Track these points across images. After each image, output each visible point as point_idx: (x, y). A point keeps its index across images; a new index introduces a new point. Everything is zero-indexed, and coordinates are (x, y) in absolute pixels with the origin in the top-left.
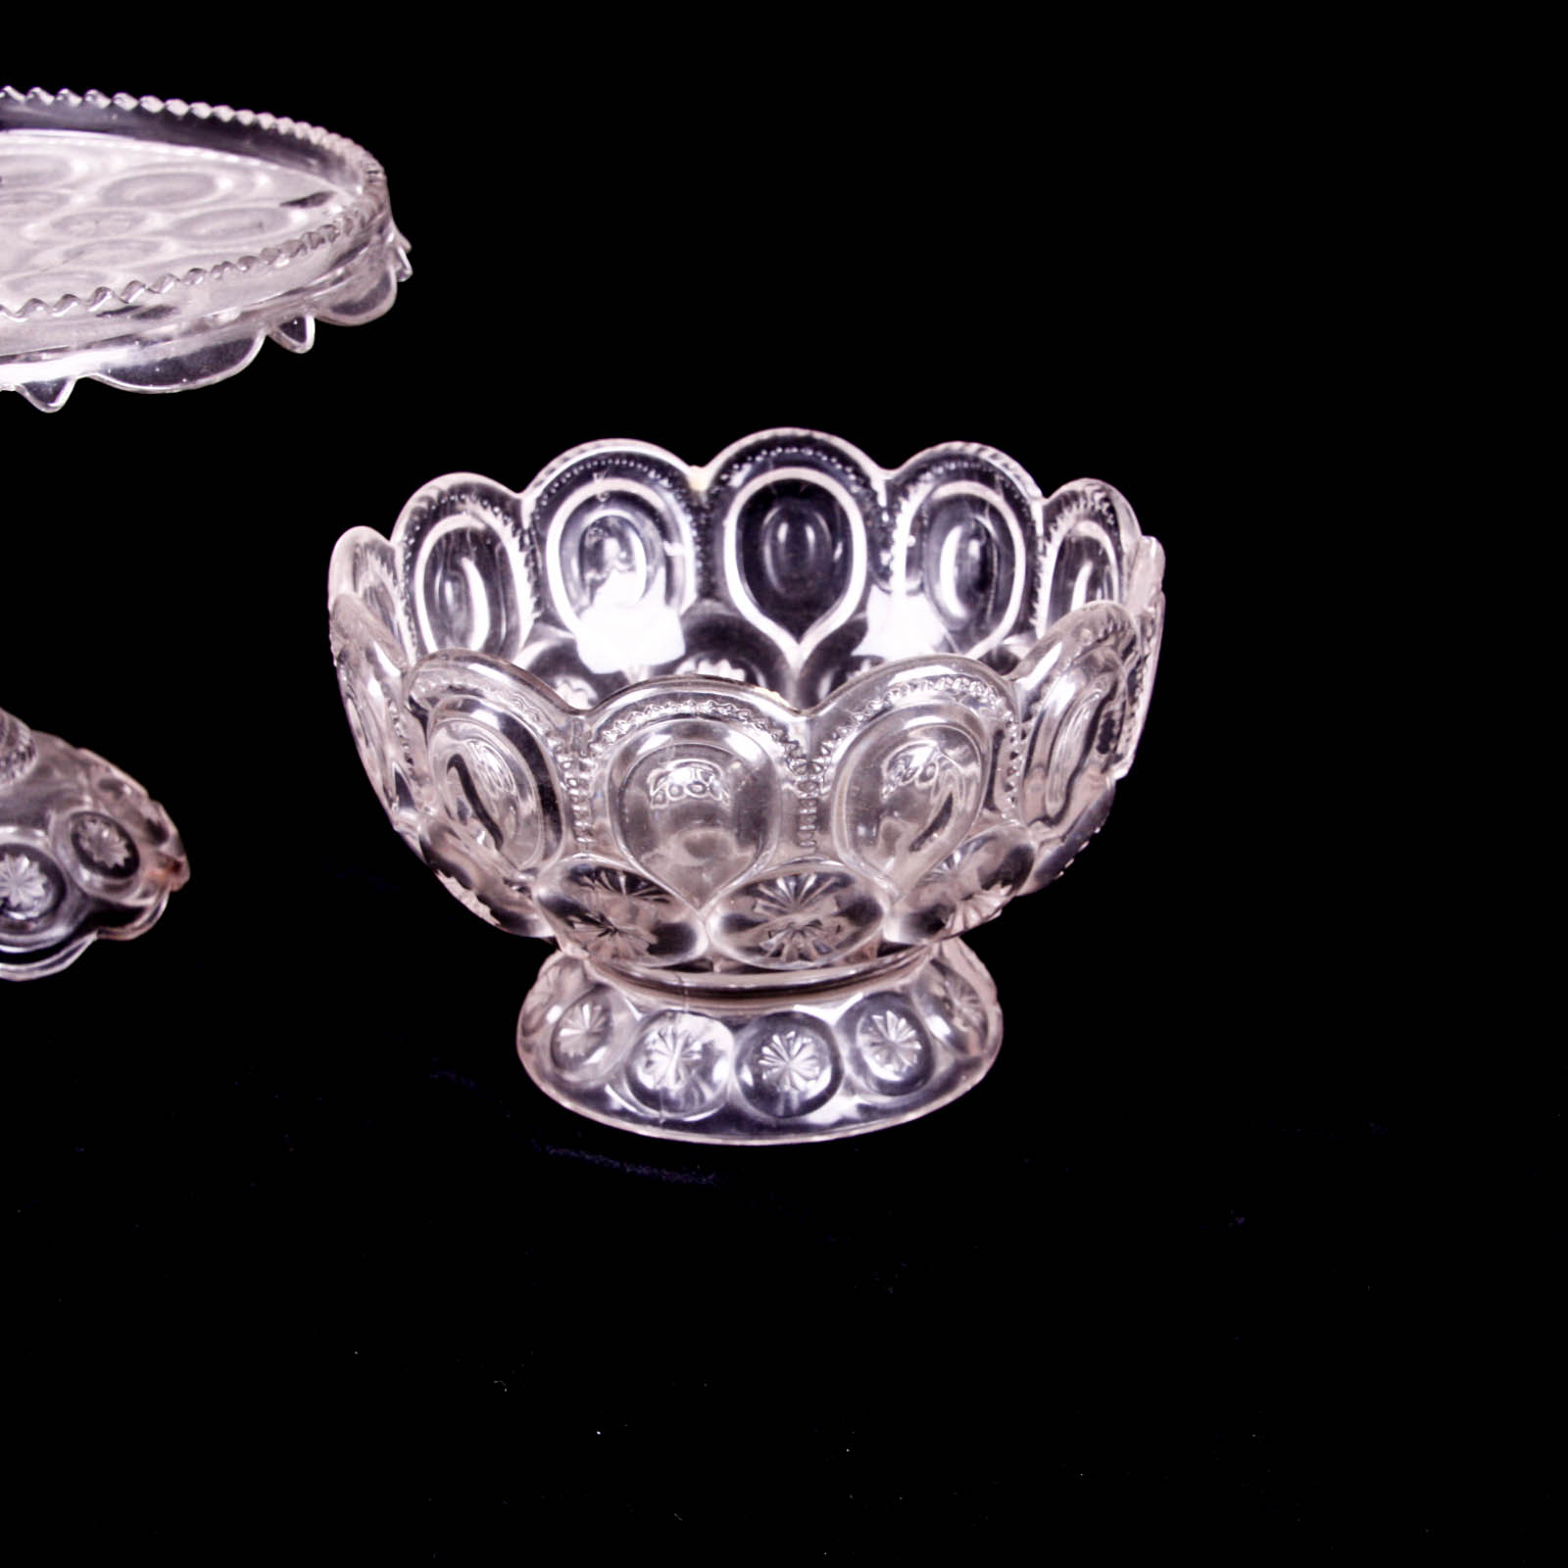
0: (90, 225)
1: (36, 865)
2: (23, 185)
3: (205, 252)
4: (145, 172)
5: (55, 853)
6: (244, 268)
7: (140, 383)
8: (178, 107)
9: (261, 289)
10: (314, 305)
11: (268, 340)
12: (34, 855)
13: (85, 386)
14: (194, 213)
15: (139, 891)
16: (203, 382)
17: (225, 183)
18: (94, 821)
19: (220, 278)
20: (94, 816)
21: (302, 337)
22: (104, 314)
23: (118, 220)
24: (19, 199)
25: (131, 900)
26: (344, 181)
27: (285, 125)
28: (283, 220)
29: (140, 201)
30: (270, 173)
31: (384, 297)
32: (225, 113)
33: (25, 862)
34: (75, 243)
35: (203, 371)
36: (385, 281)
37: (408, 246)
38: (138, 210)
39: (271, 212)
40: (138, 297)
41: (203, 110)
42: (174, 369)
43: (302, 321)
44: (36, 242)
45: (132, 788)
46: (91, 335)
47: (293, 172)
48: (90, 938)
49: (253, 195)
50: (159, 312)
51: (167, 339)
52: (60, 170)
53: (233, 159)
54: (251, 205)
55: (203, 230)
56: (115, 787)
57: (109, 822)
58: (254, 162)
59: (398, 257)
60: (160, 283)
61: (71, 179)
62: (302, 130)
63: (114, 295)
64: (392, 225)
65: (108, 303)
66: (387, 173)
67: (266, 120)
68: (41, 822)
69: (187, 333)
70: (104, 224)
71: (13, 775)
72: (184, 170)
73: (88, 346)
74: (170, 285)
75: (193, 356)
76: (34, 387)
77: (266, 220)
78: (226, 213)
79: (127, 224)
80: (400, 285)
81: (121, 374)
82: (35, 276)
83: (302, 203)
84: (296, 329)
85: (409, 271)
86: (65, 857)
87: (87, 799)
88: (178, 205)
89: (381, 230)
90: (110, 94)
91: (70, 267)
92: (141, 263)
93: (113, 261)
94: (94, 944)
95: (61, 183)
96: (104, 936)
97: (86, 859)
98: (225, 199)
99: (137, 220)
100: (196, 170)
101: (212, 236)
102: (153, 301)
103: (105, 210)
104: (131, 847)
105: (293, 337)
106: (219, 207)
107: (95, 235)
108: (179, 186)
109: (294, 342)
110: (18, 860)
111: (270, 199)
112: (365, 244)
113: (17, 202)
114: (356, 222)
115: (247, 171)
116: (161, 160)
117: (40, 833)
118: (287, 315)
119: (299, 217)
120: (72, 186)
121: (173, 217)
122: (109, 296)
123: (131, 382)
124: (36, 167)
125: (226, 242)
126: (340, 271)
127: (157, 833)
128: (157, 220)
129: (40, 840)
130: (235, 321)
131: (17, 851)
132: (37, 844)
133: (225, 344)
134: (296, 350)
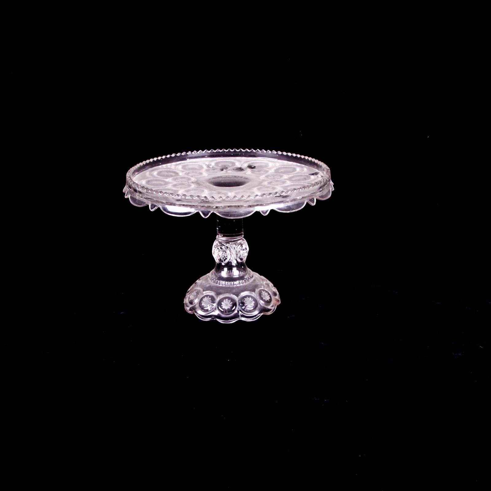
0: (273, 177)
1: (253, 299)
2: (260, 168)
3: (294, 184)
4: (282, 166)
5: (256, 297)
6: (303, 189)
7: (283, 211)
8: (290, 154)
9: (306, 192)
10: (316, 196)
11: (307, 203)
12: (252, 297)
13: (272, 211)
14: (292, 175)
15: (271, 306)
16: (294, 211)
17: (298, 169)
18: (264, 291)
19: (299, 191)
20: (264, 290)
21: (313, 202)
22: (276, 197)
23: (278, 176)
24: (259, 171)
25: (269, 307)
26: (321, 170)
27: (310, 159)
28: (309, 178)
29: (282, 172)
30: (306, 168)
31: (329, 195)
32: (299, 156)
33: (250, 299)
34: (270, 181)
35: (295, 208)
36: (329, 191)
37: (333, 184)
38: (281, 174)
39: (307, 176)
41: (294, 155)
42: (289, 208)
43: (314, 199)
44: (262, 180)
45: (271, 285)
46: (273, 201)
47: (311, 168)
48: (262, 314)
49: (303, 172)
50: (287, 197)
51: (288, 202)
52: (266, 166)
53: (299, 164)
54: (303, 174)
55: (294, 179)
56: (268, 285)
57: (266, 292)
58: (303, 165)
59: (332, 186)
60: (288, 192)
61: (269, 167)
62: (313, 160)
64: (331, 180)
65: (278, 195)
66: (330, 170)
67: (307, 158)
68: (254, 291)
69: (292, 201)
70: (275, 177)
71: (249, 281)
72: (290, 166)
75: (293, 205)
76: (262, 211)
77: (306, 178)
78: (298, 176)
79: (279, 177)
80: (332, 192)
81: (279, 209)
82: (262, 187)
83: (313, 174)
84: (312, 200)
85: (334, 189)
86: (258, 298)
87: (263, 287)
88: (289, 174)
89: (329, 181)
90: (277, 151)
91: (269, 186)
92: (282, 186)
93: (277, 185)
94: (262, 315)
95: (267, 168)
96: (264, 314)
97: (262, 299)
98: (298, 173)
99: (281, 176)
100: (292, 166)
101: (295, 180)
102: (286, 195)
103: (275, 174)
104: (270, 297)
106: (297, 174)
107: (273, 179)
108: (290, 170)
109: (312, 203)
111: (307, 173)
112: (326, 184)
113: (259, 172)
114: (325, 180)
115: (302, 167)
116: (285, 164)
117: (254, 293)
118: (311, 198)
119: (312, 177)
120: (269, 169)
121: (288, 176)
122: (278, 194)
123: (281, 210)
124: (262, 164)
125: (298, 182)
126: (321, 189)
127: (275, 294)
128: (286, 177)
129: (253, 294)
130: (301, 199)
131: (249, 296)
132: (253, 295)
133: (299, 203)
134: (312, 205)
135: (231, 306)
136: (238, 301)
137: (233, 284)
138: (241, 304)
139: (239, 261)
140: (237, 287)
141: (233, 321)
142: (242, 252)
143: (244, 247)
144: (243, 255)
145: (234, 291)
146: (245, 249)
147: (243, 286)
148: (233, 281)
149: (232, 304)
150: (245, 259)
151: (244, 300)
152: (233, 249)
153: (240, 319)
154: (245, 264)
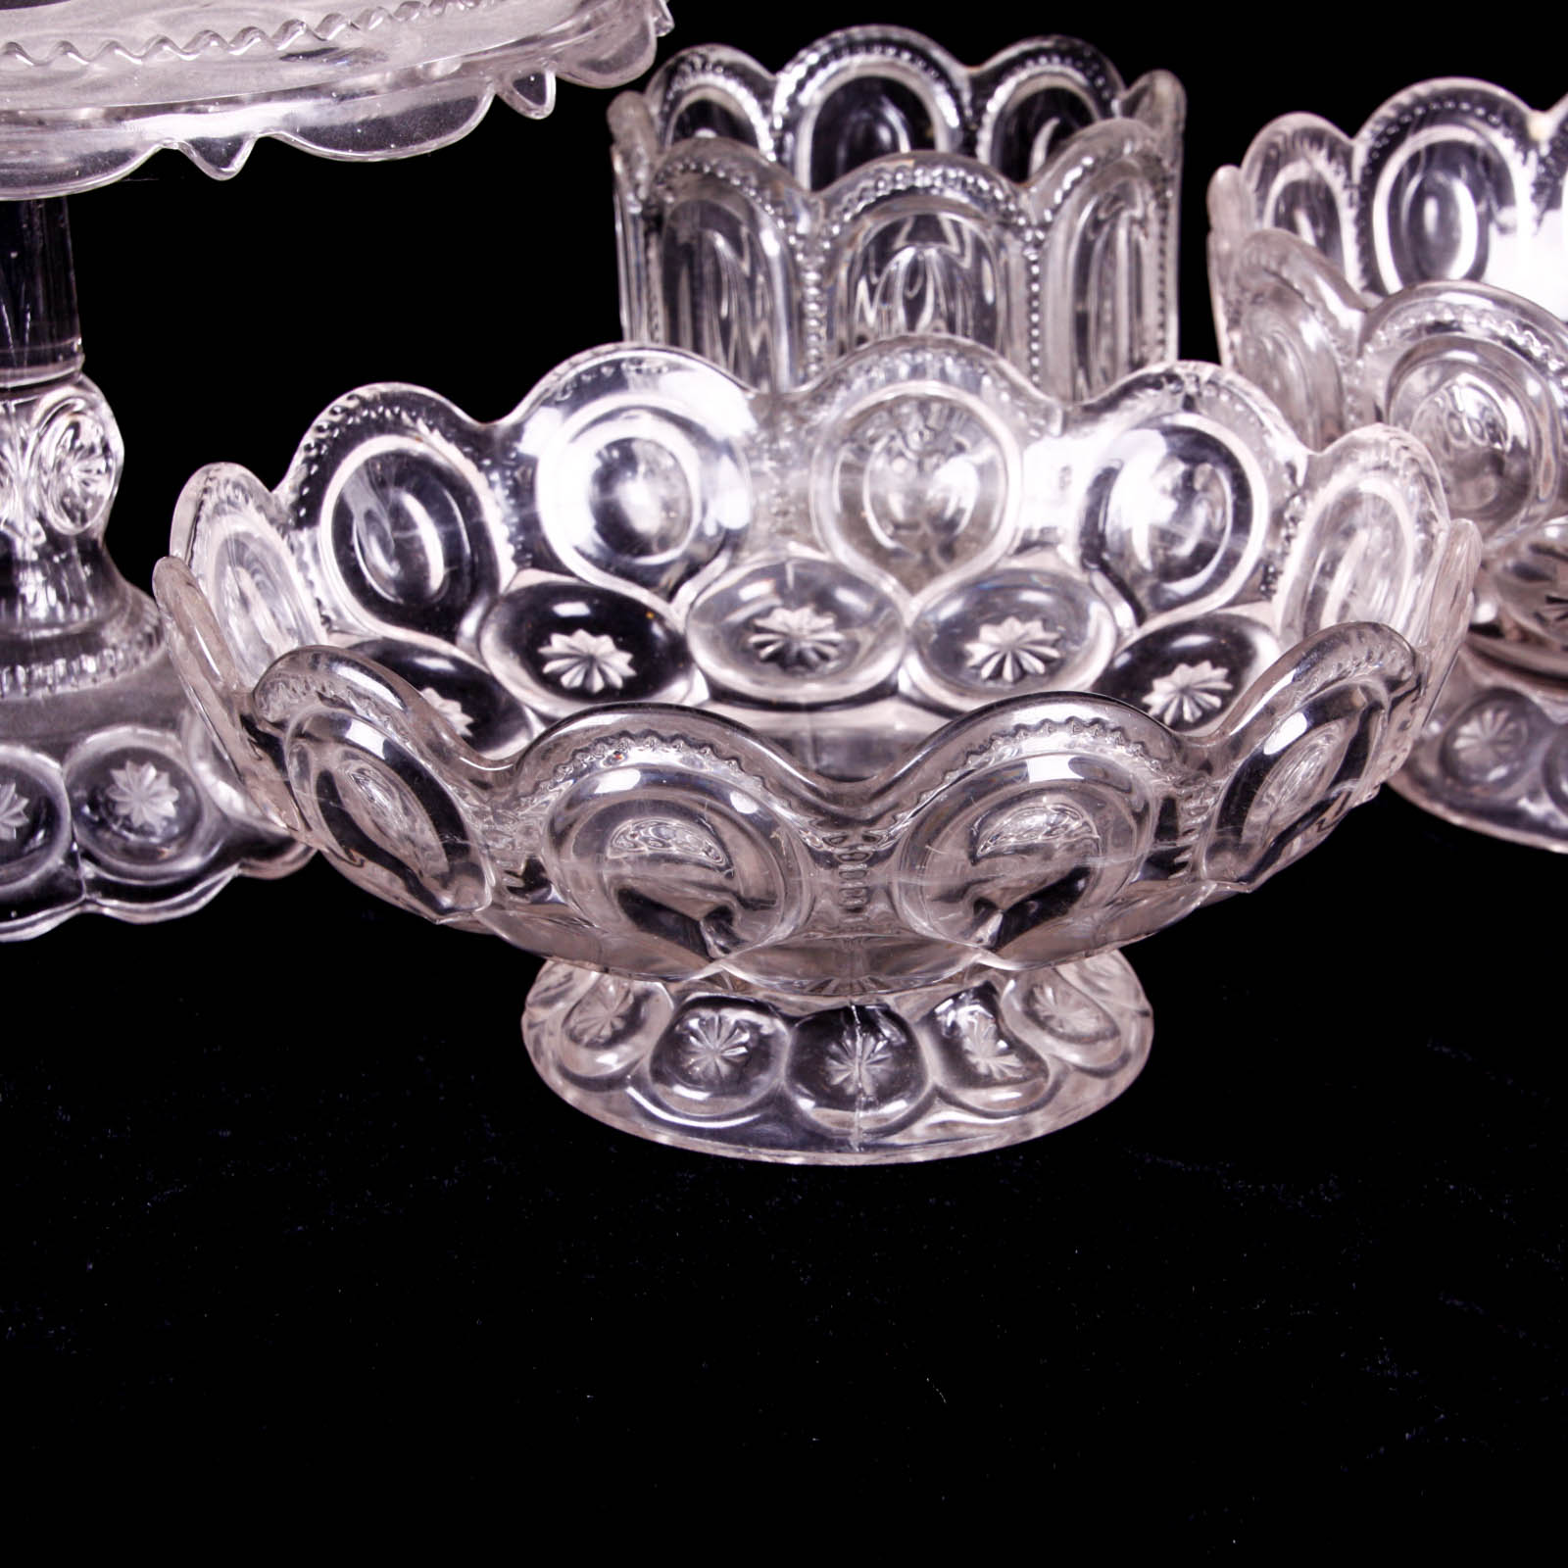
1: (165, 776)
5: (188, 762)
6: (469, 5)
7: (336, 148)
9: (490, 32)
10: (556, 58)
11: (497, 101)
12: (162, 763)
13: (267, 147)
19: (440, 15)
21: (539, 97)
22: (289, 57)
31: (641, 53)
33: (152, 772)
36: (643, 33)
40: (338, 35)
42: (381, 131)
43: (540, 78)
48: (232, 872)
50: (362, 57)
51: (371, 92)
59: (657, 4)
60: (366, 17)
63: (308, 31)
65: (298, 41)
68: (172, 723)
69: (396, 86)
73: (268, 97)
74: (377, 22)
75: (402, 117)
76: (202, 145)
80: (659, 40)
81: (313, 134)
84: (532, 87)
85: (670, 24)
86: (201, 768)
94: (235, 881)
96: (247, 873)
102: (354, 41)
105: (529, 98)
109: (530, 104)
110: (144, 769)
117: (169, 735)
118: (521, 69)
122: (301, 32)
123: (325, 145)
126: (586, 17)
129: (165, 743)
130: (457, 75)
131: (141, 757)
132: (168, 751)
133: (446, 104)
134: (533, 115)
135: (18, 823)
136: (70, 790)
137: (29, 683)
138: (87, 810)
139: (64, 525)
140: (56, 702)
141: (42, 924)
142: (75, 469)
143: (90, 435)
144: (91, 489)
145: (39, 727)
146: (99, 451)
147: (96, 692)
148: (26, 663)
149: (26, 810)
150: (98, 523)
151: (111, 781)
152: (18, 444)
153: (90, 908)
154: (105, 553)
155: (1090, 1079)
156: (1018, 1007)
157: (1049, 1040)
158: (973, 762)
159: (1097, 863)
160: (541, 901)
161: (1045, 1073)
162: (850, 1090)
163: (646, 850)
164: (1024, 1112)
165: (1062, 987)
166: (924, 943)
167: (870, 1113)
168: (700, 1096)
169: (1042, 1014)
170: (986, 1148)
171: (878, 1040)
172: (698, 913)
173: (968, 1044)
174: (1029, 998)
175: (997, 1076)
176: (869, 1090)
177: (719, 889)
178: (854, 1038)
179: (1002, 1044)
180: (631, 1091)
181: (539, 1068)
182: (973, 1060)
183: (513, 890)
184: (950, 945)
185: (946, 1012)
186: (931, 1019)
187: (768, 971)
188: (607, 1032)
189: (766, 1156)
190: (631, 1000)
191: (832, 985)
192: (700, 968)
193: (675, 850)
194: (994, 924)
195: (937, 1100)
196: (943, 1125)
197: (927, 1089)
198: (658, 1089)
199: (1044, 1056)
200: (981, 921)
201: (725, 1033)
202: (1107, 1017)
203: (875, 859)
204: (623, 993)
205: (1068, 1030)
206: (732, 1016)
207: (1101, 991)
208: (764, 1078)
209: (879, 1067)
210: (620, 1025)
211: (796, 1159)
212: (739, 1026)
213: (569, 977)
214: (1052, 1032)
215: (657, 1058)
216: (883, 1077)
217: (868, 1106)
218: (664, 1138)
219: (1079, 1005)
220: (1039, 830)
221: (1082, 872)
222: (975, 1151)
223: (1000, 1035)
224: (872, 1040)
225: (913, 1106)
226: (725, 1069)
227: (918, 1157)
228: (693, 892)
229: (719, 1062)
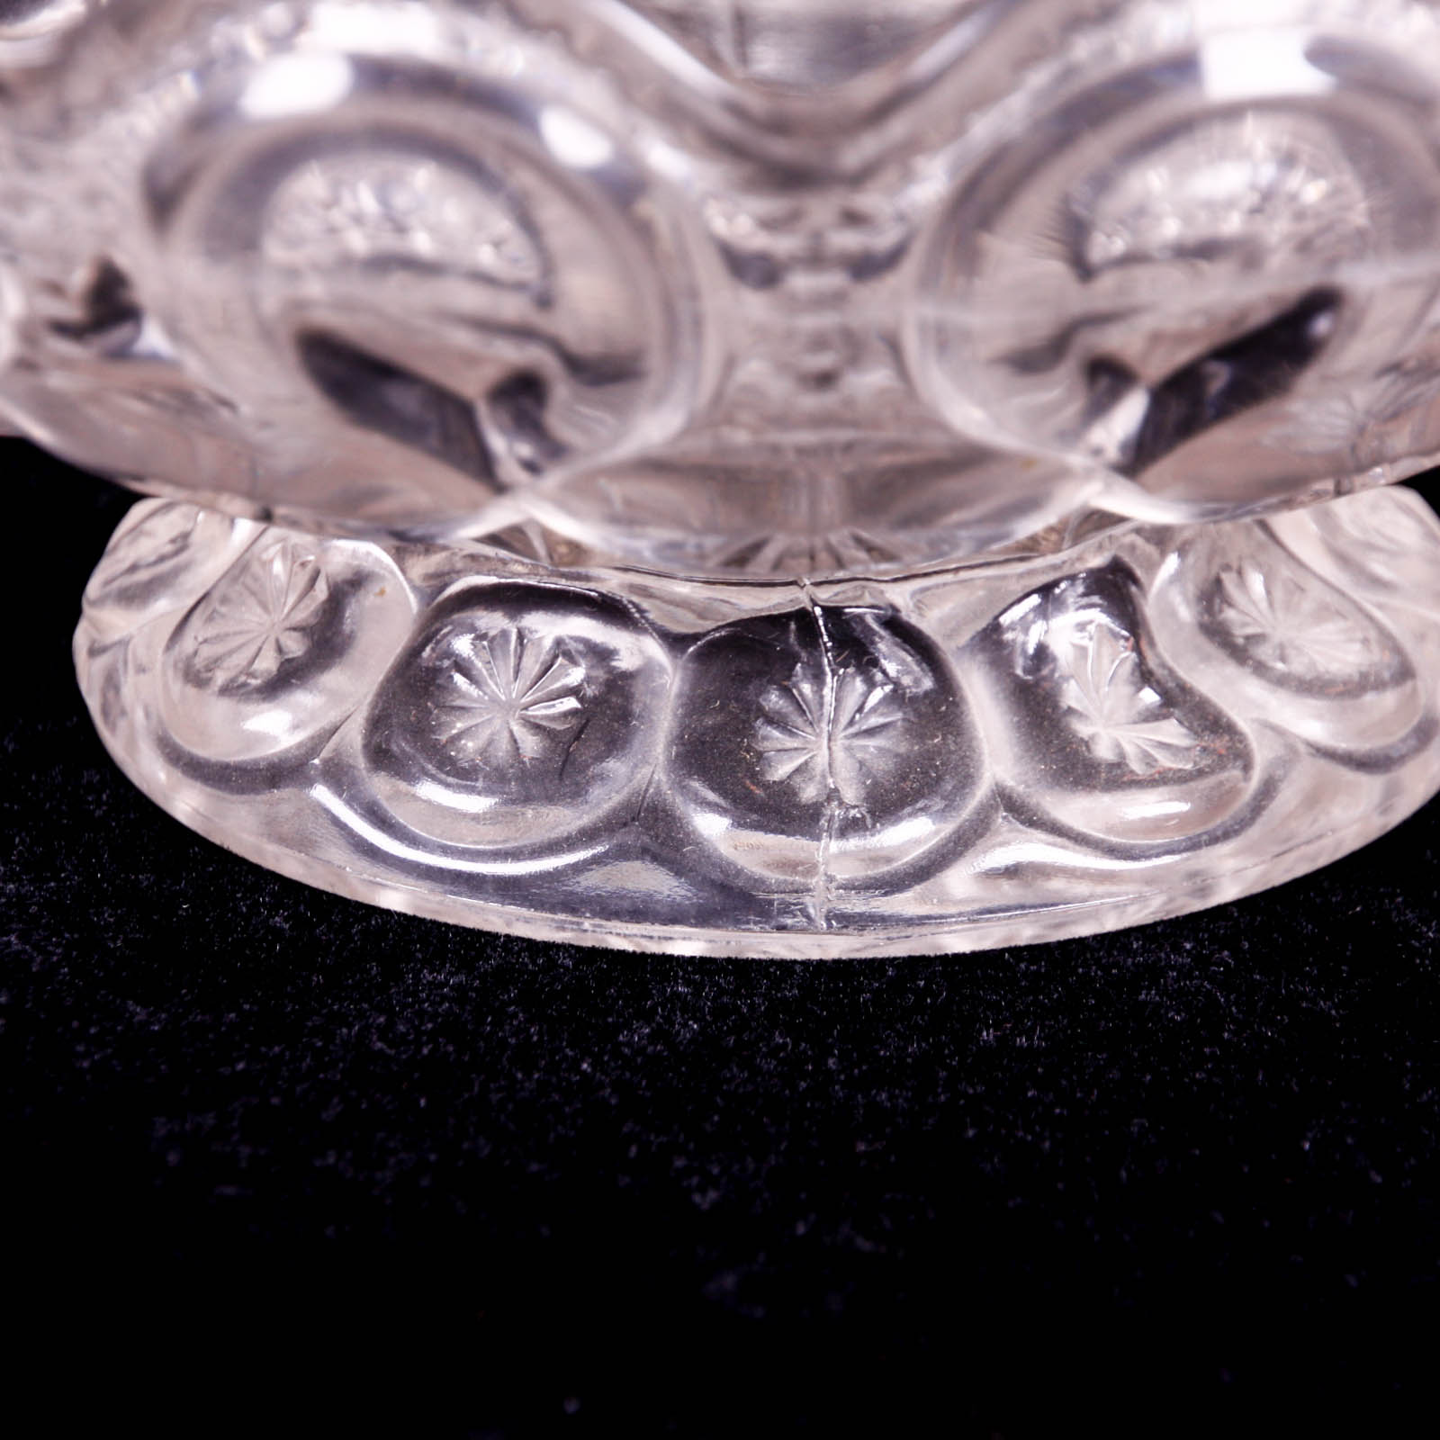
155: (1348, 775)
156: (1186, 613)
157: (1253, 688)
158: (1083, 48)
159: (1360, 278)
160: (122, 354)
161: (1242, 757)
162: (809, 793)
163: (358, 242)
164: (1194, 845)
165: (1285, 571)
166: (972, 457)
167: (853, 843)
168: (477, 804)
169: (1240, 633)
170: (1111, 924)
171: (871, 684)
172: (472, 385)
173: (1071, 695)
174: (1212, 595)
175: (1136, 766)
176: (851, 794)
177: (522, 333)
178: (818, 678)
179: (1150, 697)
180: (322, 793)
181: (115, 744)
182: (1082, 729)
183: (63, 329)
184: (1028, 462)
185: (1024, 623)
186: (991, 640)
187: (628, 518)
188: (268, 664)
189: (621, 937)
190: (321, 592)
191: (770, 553)
192: (475, 509)
193: (422, 244)
194: (1129, 413)
195: (1001, 818)
196: (1012, 872)
197: (981, 792)
198: (380, 786)
199: (1243, 724)
200: (1099, 407)
201: (531, 665)
202: (1386, 636)
203: (866, 267)
204: (302, 579)
205: (1298, 666)
206: (546, 627)
207: (1377, 583)
208: (615, 766)
209: (872, 743)
210: (296, 647)
211: (688, 943)
212: (561, 649)
213: (182, 542)
214: (1261, 669)
215: (377, 723)
216: (883, 766)
217: (850, 827)
218: (396, 897)
219: (1324, 613)
220: (1230, 204)
221: (1322, 300)
222: (1085, 930)
223: (1144, 676)
224: (859, 685)
225: (948, 828)
226: (531, 745)
227: (958, 942)
228: (463, 338)
229: (518, 730)
